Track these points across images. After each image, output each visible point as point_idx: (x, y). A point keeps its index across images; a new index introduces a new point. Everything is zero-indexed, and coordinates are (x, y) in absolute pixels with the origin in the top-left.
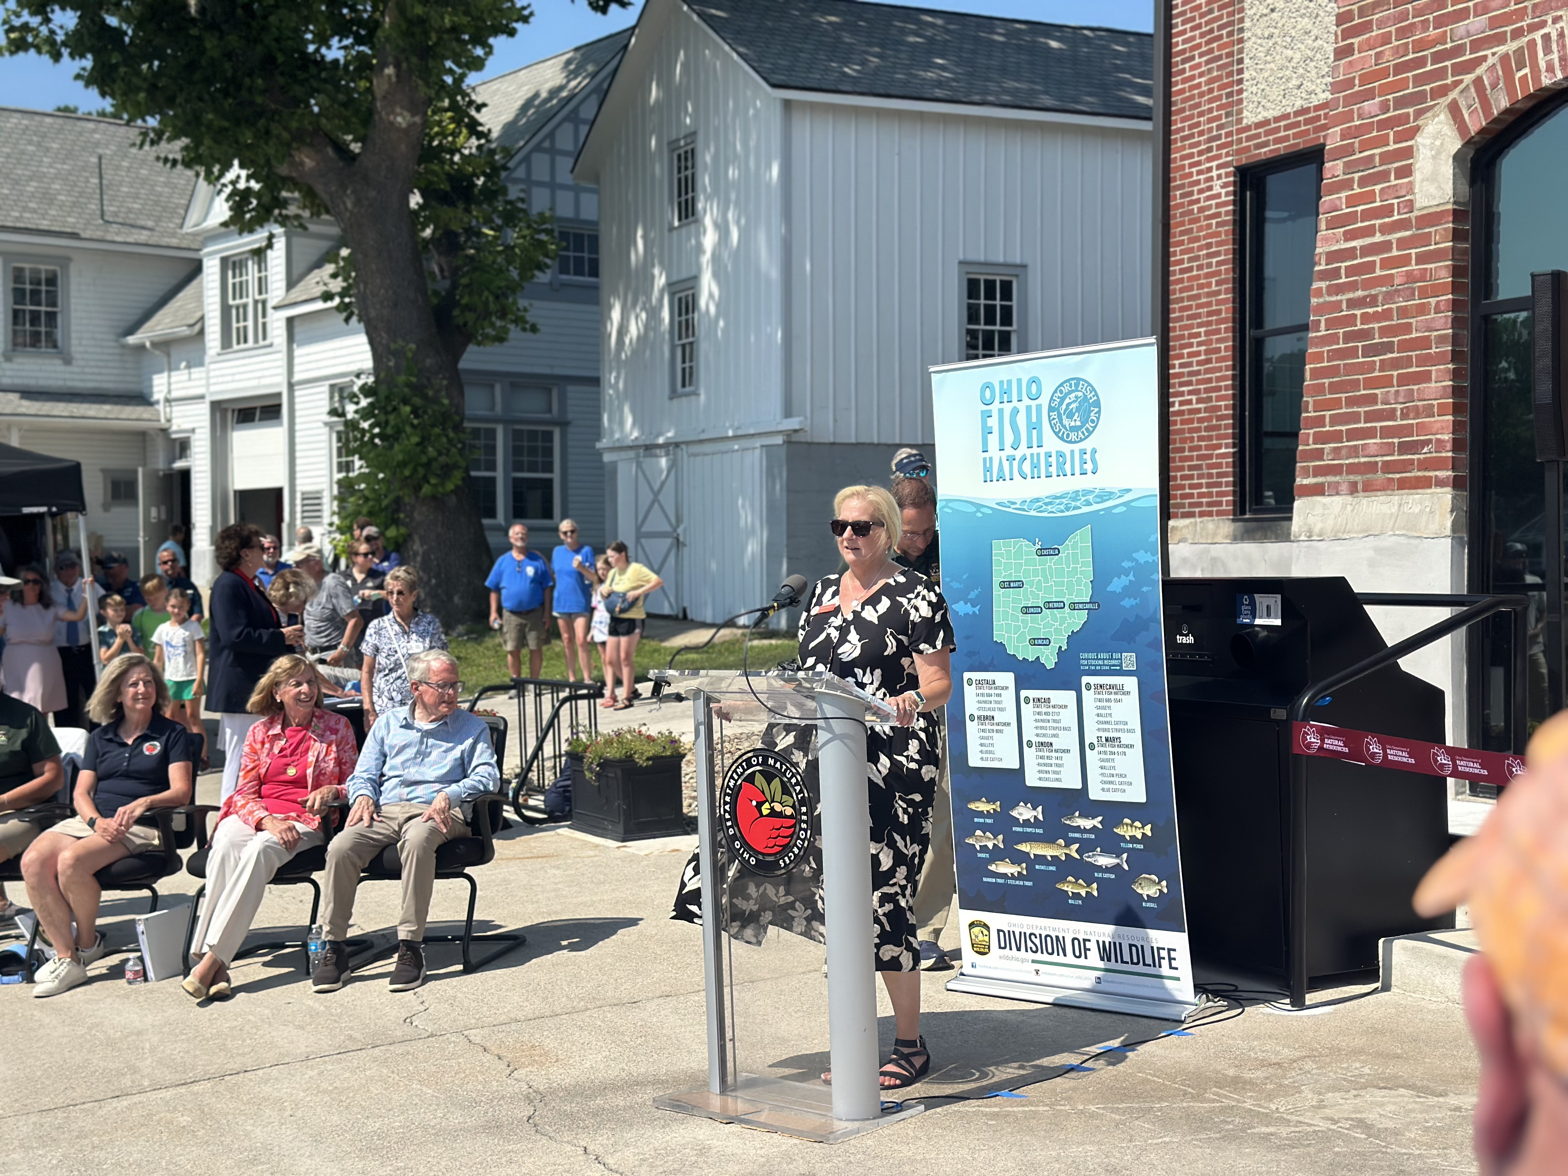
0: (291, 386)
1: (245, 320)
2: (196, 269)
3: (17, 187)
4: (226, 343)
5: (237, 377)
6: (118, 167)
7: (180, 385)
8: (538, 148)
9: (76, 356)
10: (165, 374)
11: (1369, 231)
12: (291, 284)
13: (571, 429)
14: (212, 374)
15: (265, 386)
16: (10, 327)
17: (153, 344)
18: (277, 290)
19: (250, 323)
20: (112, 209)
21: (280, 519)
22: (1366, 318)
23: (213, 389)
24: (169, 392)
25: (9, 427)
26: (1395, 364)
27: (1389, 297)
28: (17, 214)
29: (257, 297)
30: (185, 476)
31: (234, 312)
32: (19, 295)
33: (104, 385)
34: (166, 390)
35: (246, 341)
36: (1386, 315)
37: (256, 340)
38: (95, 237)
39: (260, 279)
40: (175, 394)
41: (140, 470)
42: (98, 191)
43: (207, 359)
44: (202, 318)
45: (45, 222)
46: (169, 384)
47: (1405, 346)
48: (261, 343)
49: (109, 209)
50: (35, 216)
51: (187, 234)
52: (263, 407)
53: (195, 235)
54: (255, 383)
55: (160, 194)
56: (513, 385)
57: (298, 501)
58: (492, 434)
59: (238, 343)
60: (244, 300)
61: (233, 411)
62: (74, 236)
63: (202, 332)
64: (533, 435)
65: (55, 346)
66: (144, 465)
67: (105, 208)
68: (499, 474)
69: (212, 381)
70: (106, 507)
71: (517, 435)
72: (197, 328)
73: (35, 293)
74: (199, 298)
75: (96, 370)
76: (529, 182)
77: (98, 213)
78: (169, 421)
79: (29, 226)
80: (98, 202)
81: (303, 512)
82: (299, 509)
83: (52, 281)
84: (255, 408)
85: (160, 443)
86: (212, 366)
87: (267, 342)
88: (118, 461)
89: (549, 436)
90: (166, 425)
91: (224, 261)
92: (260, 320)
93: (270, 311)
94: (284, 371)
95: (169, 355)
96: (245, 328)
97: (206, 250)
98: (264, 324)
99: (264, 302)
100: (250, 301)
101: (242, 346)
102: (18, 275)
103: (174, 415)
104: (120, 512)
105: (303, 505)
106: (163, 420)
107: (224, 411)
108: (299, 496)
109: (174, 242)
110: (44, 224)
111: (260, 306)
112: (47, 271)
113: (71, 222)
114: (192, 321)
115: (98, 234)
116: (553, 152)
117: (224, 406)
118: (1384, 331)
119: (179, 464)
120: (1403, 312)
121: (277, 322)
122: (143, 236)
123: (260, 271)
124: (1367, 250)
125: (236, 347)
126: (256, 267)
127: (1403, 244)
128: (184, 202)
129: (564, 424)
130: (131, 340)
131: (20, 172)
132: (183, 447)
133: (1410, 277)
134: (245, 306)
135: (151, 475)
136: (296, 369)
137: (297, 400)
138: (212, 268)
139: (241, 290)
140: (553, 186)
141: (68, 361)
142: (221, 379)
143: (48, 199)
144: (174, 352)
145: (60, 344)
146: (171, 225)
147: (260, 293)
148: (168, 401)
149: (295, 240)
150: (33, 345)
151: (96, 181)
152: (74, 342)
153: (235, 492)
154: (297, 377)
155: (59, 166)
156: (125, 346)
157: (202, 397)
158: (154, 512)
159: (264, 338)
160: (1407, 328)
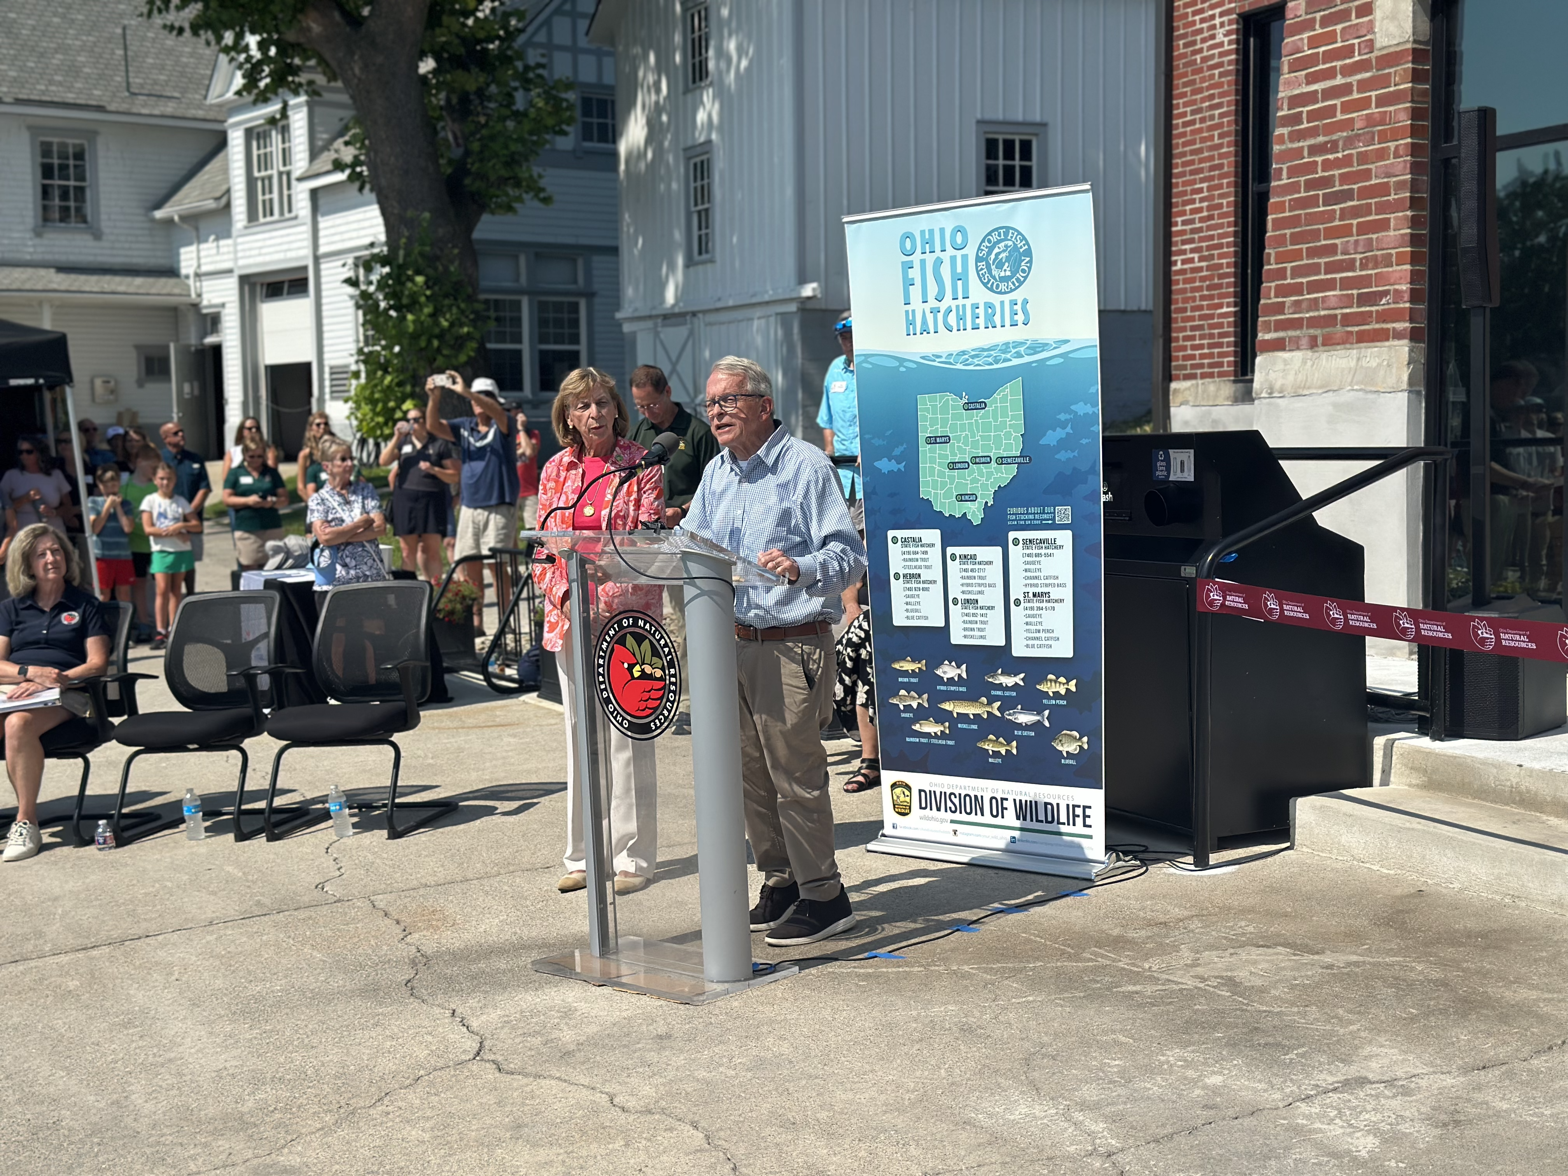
0: (317, 259)
1: (271, 192)
2: (221, 143)
3: (42, 60)
4: (252, 216)
5: (264, 251)
6: (144, 38)
7: (209, 260)
8: (558, 11)
9: (106, 230)
10: (193, 248)
11: (1330, 74)
12: (314, 154)
13: (597, 300)
14: (239, 248)
15: (291, 259)
16: (40, 202)
17: (183, 218)
18: (300, 162)
19: (275, 196)
20: (138, 81)
21: (310, 394)
22: (1327, 165)
23: (241, 262)
24: (199, 266)
25: (40, 303)
26: (1355, 212)
27: (1349, 142)
28: (43, 87)
29: (282, 169)
30: (217, 350)
31: (259, 184)
32: (47, 171)
33: (135, 260)
34: (195, 264)
35: (272, 214)
36: (1347, 161)
37: (282, 213)
38: (121, 109)
39: (284, 150)
40: (204, 269)
41: (172, 347)
42: (123, 63)
43: (234, 232)
44: (228, 191)
45: (70, 95)
46: (199, 258)
47: (1365, 193)
48: (287, 215)
49: (135, 81)
50: (61, 89)
51: (211, 105)
52: (290, 281)
53: (220, 106)
54: (281, 256)
55: (186, 65)
56: (538, 255)
57: (327, 376)
58: (517, 305)
59: (265, 216)
60: (269, 172)
61: (262, 285)
62: (100, 109)
63: (228, 206)
64: (558, 307)
65: (84, 221)
66: (177, 340)
67: (131, 80)
68: (525, 347)
69: (240, 255)
70: (140, 384)
71: (543, 307)
72: (224, 201)
73: (63, 168)
74: (225, 170)
75: (127, 245)
76: (550, 47)
77: (124, 84)
78: (199, 295)
79: (56, 99)
80: (123, 74)
81: (332, 386)
82: (327, 383)
83: (79, 155)
84: (282, 282)
85: (191, 317)
86: (240, 240)
87: (293, 215)
88: (151, 337)
89: (575, 308)
90: (198, 300)
91: (249, 133)
92: (285, 192)
93: (294, 183)
94: (308, 243)
95: (197, 229)
96: (271, 200)
97: (232, 120)
98: (289, 196)
99: (288, 174)
100: (274, 172)
101: (269, 219)
102: (46, 150)
103: (204, 289)
104: (153, 388)
105: (332, 380)
106: (193, 295)
107: (253, 286)
108: (327, 370)
109: (200, 113)
110: (70, 97)
111: (285, 178)
112: (74, 145)
113: (98, 95)
114: (218, 194)
115: (124, 107)
116: (574, 15)
117: (253, 280)
118: (1344, 178)
119: (210, 340)
120: (1363, 158)
121: (301, 193)
122: (170, 108)
123: (284, 142)
124: (1328, 94)
125: (262, 220)
126: (280, 137)
127: (1363, 86)
128: (209, 72)
129: (590, 295)
130: (159, 214)
131: (45, 44)
132: (213, 322)
133: (1371, 121)
134: (270, 178)
135: (184, 351)
136: (322, 241)
137: (323, 273)
138: (236, 140)
139: (265, 161)
140: (574, 50)
141: (98, 235)
142: (248, 253)
143: (74, 71)
144: (203, 225)
145: (89, 218)
146: (197, 97)
147: (285, 164)
148: (198, 275)
149: (318, 110)
150: (62, 220)
151: (120, 52)
152: (103, 217)
153: (267, 367)
154: (322, 250)
155: (84, 38)
156: (153, 220)
157: (230, 271)
158: (187, 388)
159: (290, 211)
160: (1367, 175)
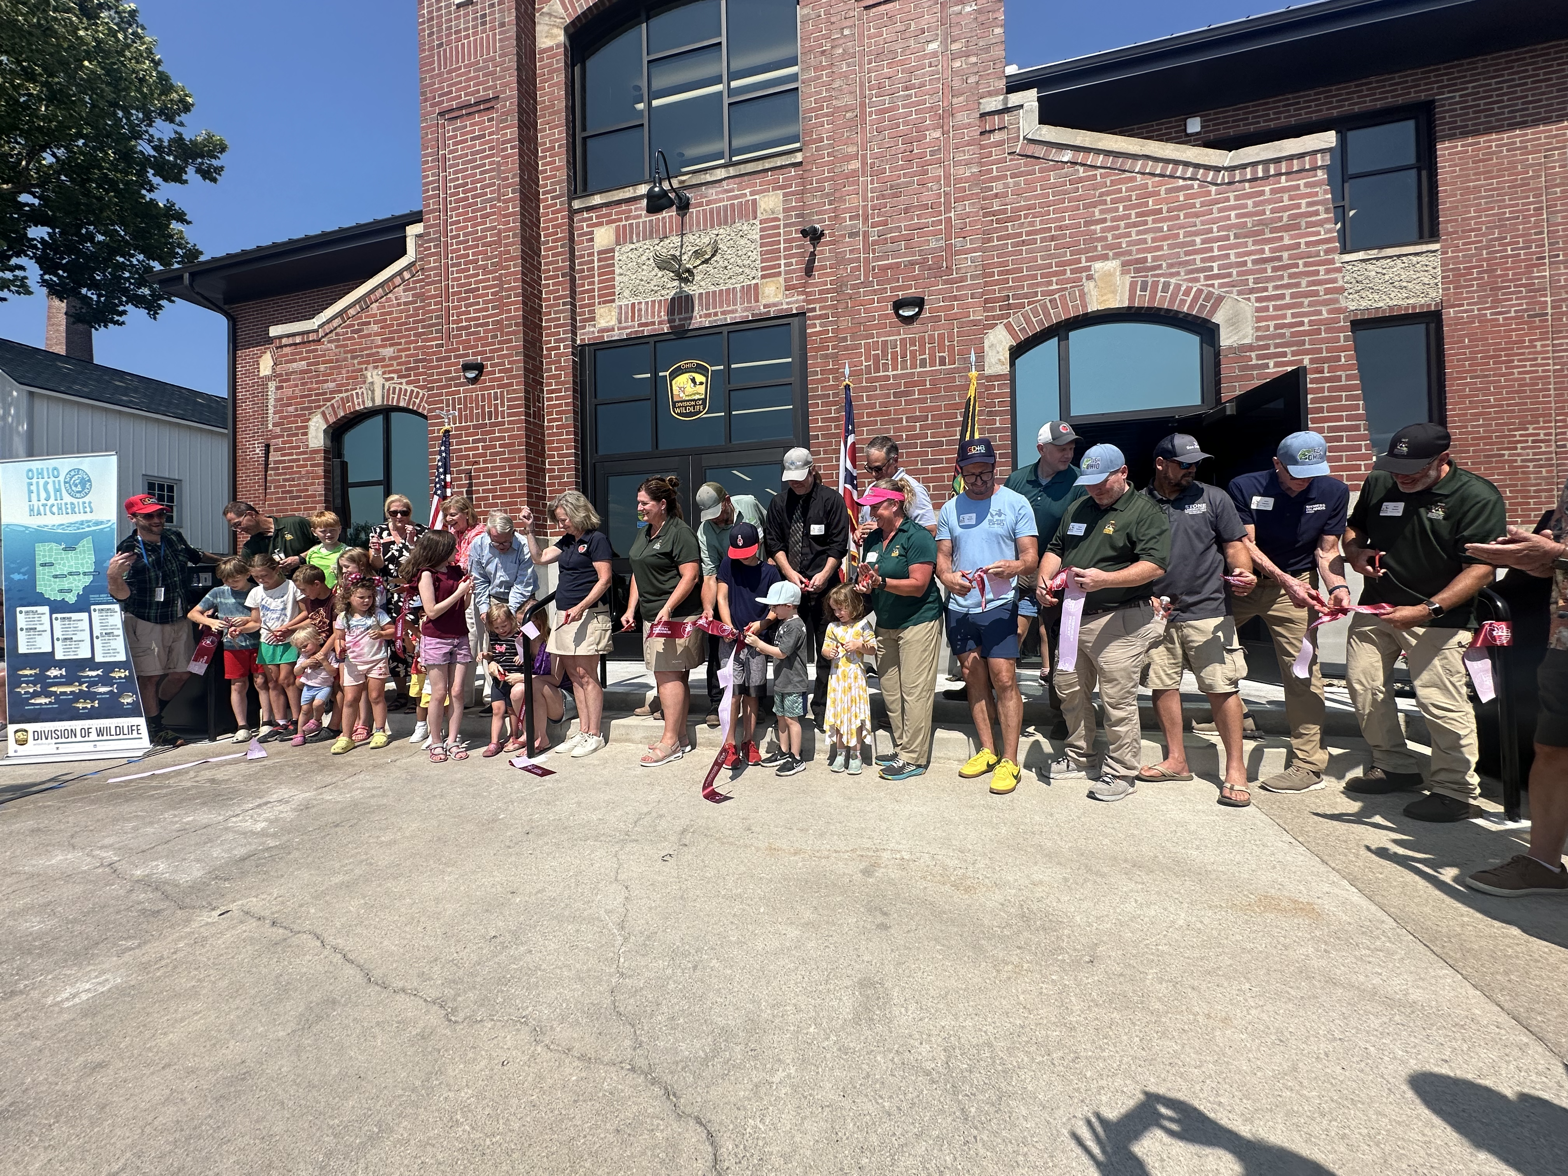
11: (291, 454)
22: (290, 486)
26: (303, 503)
27: (299, 479)
36: (299, 485)
47: (306, 497)
118: (298, 491)
120: (305, 484)
124: (290, 461)
127: (304, 460)
133: (308, 472)
160: (307, 490)
